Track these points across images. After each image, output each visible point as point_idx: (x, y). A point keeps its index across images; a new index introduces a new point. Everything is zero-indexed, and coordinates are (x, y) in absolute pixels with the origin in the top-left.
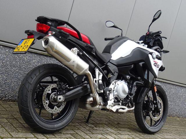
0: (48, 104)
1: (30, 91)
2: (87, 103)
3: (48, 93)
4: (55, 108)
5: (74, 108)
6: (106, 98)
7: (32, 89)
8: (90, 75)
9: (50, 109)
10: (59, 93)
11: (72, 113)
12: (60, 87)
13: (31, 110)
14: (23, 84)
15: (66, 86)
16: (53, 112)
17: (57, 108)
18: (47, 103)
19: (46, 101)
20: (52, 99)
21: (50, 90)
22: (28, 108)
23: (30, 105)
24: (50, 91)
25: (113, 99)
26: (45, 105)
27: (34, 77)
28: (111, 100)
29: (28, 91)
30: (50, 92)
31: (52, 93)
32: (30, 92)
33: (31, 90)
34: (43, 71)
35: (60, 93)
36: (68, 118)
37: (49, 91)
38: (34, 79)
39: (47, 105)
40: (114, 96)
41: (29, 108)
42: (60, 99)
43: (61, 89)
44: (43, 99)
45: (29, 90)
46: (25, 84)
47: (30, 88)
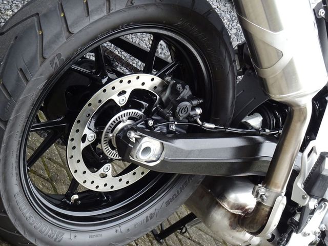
0: (87, 143)
1: (51, 62)
2: (220, 206)
3: (112, 100)
4: (101, 171)
5: (168, 203)
6: (297, 218)
7: (63, 57)
8: (305, 119)
9: (82, 166)
10: (151, 123)
11: (152, 216)
12: (168, 99)
13: (10, 138)
14: (38, 14)
15: (193, 108)
16: (88, 182)
17: (109, 173)
18: (84, 139)
19: (86, 131)
20: (112, 131)
21: (124, 92)
22: (5, 125)
23: (16, 118)
24: (122, 97)
25: (315, 234)
26: (74, 143)
27: (98, 10)
28: (305, 235)
29: (44, 58)
30: (121, 101)
31: (126, 107)
32: (47, 62)
33: (56, 60)
34: (147, 5)
35: (156, 122)
36: (124, 228)
37: (120, 94)
38: (96, 18)
39: (83, 146)
40: (322, 223)
41: (9, 126)
42: (147, 150)
43: (168, 112)
44: (81, 116)
45: (49, 55)
46: (45, 15)
47: (56, 47)
